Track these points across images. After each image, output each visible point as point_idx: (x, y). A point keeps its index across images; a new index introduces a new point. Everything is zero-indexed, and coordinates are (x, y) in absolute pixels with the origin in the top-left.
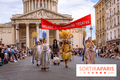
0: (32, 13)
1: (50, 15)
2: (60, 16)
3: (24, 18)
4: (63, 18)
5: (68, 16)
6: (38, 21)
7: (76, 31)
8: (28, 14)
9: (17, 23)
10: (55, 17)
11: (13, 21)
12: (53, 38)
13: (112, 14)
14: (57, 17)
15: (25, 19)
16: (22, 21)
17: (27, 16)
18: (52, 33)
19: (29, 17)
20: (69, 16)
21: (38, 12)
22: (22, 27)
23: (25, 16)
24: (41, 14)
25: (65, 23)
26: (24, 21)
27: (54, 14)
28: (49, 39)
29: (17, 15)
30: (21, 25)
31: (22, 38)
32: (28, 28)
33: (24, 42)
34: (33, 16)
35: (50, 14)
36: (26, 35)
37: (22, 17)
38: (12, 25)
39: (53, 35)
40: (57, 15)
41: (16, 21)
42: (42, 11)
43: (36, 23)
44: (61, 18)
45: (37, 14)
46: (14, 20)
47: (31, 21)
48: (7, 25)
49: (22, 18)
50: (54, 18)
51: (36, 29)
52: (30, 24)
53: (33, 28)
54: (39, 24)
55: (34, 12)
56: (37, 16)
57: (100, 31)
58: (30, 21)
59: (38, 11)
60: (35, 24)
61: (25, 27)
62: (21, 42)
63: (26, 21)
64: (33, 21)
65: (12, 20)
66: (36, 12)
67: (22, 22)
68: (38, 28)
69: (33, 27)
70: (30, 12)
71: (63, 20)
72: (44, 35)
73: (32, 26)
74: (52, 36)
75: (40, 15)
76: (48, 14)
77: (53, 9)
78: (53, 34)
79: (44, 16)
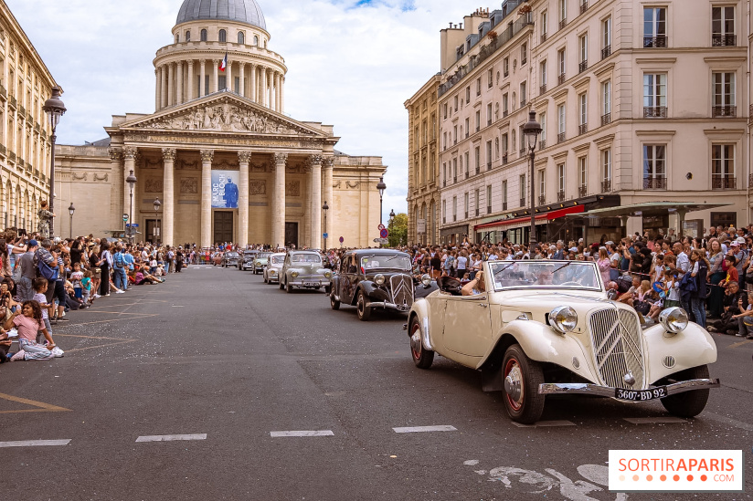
0: (187, 112)
1: (253, 123)
2: (290, 126)
3: (158, 127)
4: (301, 135)
5: (319, 127)
6: (208, 140)
7: (348, 182)
8: (173, 116)
9: (132, 145)
10: (271, 130)
11: (113, 140)
12: (262, 204)
13: (513, 107)
14: (281, 131)
15: (162, 134)
16: (149, 138)
17: (167, 123)
18: (260, 188)
19: (177, 125)
20: (324, 130)
21: (209, 110)
22: (149, 162)
23: (160, 120)
24: (222, 116)
25: (308, 152)
26: (155, 138)
27: (270, 118)
28: (247, 210)
29: (129, 118)
30: (144, 154)
31: (146, 201)
32: (169, 167)
33: (153, 216)
34: (191, 124)
35: (253, 119)
36: (162, 191)
37: (149, 124)
38: (111, 153)
39: (265, 193)
40: (279, 122)
41: (126, 139)
42: (226, 107)
43: (202, 148)
44: (293, 133)
45: (207, 117)
46: (117, 133)
47: (183, 140)
48: (93, 149)
49: (148, 128)
50: (267, 133)
51: (201, 170)
52: (179, 151)
53: (191, 165)
54: (212, 153)
55: (195, 110)
56: (208, 122)
57: (431, 187)
58: (179, 140)
59: (211, 104)
60: (199, 152)
61: (161, 163)
62: (142, 215)
63: (163, 139)
64: (189, 140)
65: (111, 134)
66: (203, 107)
67: (149, 144)
68: (207, 166)
69: (188, 162)
70: (180, 107)
71: (303, 141)
72: (232, 192)
73: (185, 159)
74: (259, 198)
75: (218, 118)
76: (246, 119)
77: (267, 102)
78: (263, 190)
79: (232, 125)
